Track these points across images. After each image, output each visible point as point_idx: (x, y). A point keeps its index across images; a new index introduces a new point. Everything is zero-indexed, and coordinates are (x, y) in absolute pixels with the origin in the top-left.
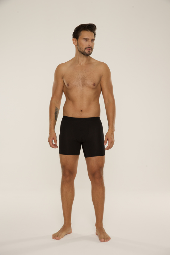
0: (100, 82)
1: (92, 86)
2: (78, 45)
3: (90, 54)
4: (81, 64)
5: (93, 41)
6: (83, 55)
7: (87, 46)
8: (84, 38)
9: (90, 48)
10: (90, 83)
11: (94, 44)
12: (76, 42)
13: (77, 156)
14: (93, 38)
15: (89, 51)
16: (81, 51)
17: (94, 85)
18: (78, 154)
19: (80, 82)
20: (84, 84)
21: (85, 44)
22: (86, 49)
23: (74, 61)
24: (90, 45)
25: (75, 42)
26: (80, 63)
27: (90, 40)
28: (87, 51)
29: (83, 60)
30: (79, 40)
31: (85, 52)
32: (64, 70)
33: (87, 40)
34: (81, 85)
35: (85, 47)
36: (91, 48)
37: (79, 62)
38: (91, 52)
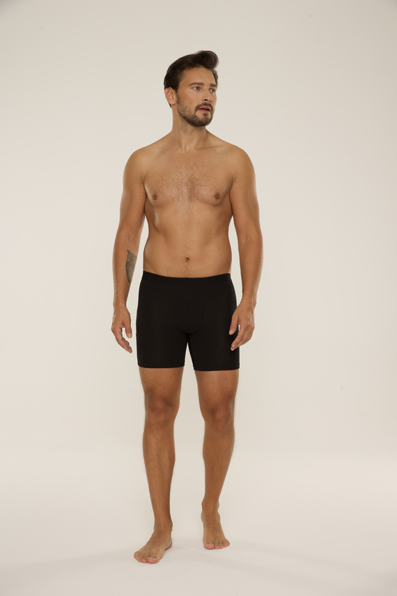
0: (229, 192)
1: (213, 200)
3: (208, 122)
4: (185, 148)
5: (214, 90)
6: (190, 127)
7: (201, 102)
8: (193, 84)
9: (208, 107)
10: (207, 192)
11: (215, 98)
12: (175, 96)
14: (214, 83)
15: (205, 115)
16: (187, 114)
17: (217, 196)
19: (185, 190)
20: (193, 195)
21: (193, 98)
22: (198, 108)
23: (171, 141)
24: (208, 98)
25: (171, 97)
26: (183, 147)
27: (206, 87)
28: (200, 115)
29: (190, 140)
30: (179, 91)
31: (196, 117)
32: (145, 163)
33: (199, 87)
34: (187, 198)
35: (195, 105)
36: (210, 105)
37: (180, 144)
38: (209, 117)
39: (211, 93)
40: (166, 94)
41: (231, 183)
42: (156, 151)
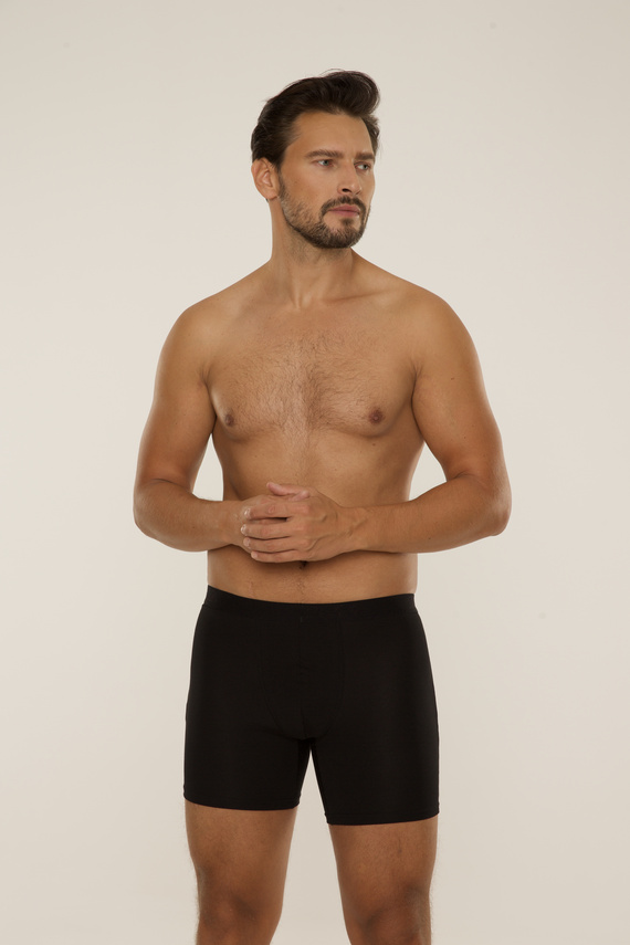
0: (410, 401)
1: (366, 425)
2: (281, 197)
3: (354, 237)
4: (301, 299)
5: (367, 167)
6: (311, 251)
7: (334, 195)
8: (316, 153)
9: (353, 205)
10: (352, 406)
11: (371, 183)
12: (274, 180)
13: (285, 811)
14: (367, 149)
15: (347, 222)
16: (303, 222)
17: (376, 416)
18: (288, 799)
19: (298, 401)
20: (317, 415)
21: (319, 185)
22: (327, 208)
23: (265, 287)
24: (353, 187)
25: (265, 181)
26: (297, 296)
27: (349, 161)
28: (333, 223)
29: (315, 277)
30: (285, 167)
31: (323, 227)
32: (210, 336)
33: (330, 160)
34: (304, 420)
35: (322, 200)
36: (357, 202)
37: (289, 290)
38: (356, 226)
39: (358, 171)
40: (256, 173)
41: (412, 381)
42: (234, 307)
